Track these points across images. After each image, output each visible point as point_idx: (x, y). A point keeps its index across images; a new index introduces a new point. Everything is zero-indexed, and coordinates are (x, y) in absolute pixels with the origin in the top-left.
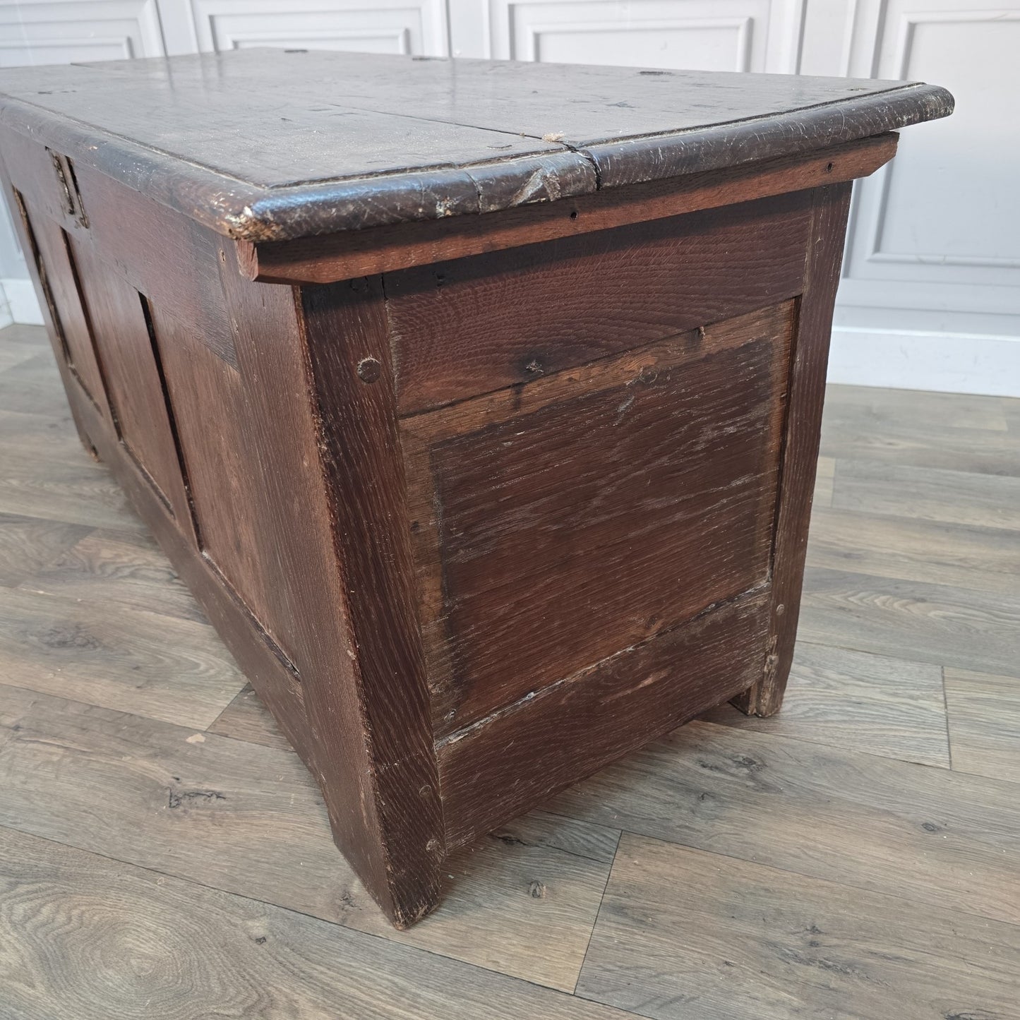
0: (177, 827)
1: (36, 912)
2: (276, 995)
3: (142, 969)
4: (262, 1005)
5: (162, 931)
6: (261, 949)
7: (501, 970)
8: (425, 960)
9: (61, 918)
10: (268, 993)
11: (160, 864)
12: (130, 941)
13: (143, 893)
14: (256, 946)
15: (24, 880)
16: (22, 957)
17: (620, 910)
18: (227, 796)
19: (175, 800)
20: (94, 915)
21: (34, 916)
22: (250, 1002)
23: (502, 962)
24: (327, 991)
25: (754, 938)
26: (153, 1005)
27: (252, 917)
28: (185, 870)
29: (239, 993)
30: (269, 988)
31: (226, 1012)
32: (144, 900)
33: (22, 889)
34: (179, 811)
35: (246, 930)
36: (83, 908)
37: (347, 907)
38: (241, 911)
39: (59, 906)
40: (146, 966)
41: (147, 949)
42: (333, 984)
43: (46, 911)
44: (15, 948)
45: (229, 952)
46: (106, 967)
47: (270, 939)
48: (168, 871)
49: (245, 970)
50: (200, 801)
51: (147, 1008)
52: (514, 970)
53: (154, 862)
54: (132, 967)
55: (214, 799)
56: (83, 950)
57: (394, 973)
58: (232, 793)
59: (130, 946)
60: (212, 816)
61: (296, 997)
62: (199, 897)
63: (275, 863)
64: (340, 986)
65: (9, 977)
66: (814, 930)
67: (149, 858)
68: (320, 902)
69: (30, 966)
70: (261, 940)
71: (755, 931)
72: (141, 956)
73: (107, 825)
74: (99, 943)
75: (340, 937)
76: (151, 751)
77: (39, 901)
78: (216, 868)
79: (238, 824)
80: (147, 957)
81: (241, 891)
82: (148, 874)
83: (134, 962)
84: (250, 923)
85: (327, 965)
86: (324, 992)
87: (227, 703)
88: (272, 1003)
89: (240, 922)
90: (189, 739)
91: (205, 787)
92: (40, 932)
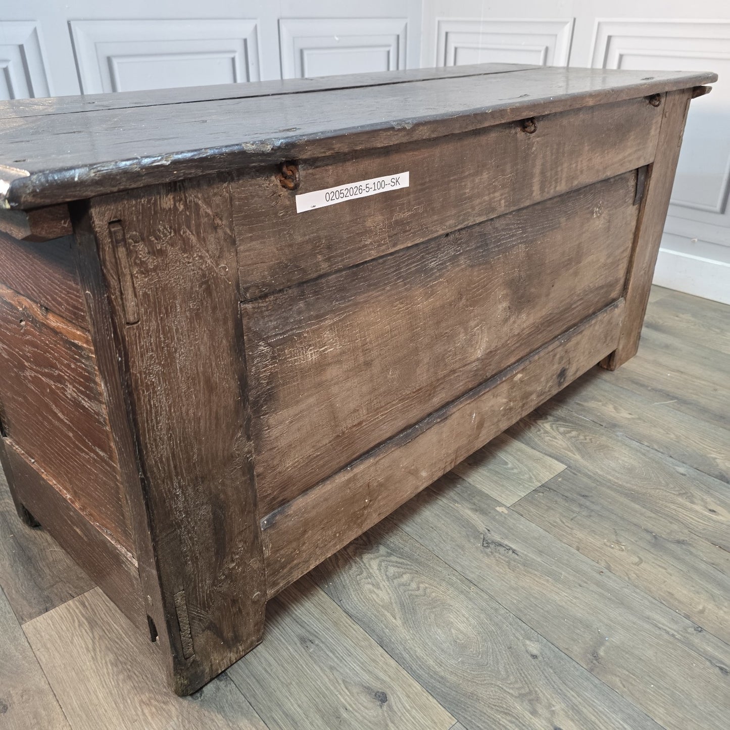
0: (486, 560)
1: (401, 575)
2: (541, 695)
3: (458, 638)
4: (531, 697)
5: (473, 621)
6: (533, 661)
9: (414, 585)
10: (536, 692)
11: (473, 578)
12: (452, 617)
13: (462, 592)
15: (395, 554)
16: (390, 598)
18: (519, 554)
19: (486, 543)
20: (433, 592)
21: (399, 577)
22: (523, 691)
24: (574, 708)
26: (463, 662)
27: (530, 639)
28: (489, 589)
29: (516, 682)
30: (537, 689)
31: (508, 690)
32: (462, 596)
33: (394, 558)
34: (488, 550)
35: (524, 645)
36: (427, 585)
37: (595, 662)
38: (523, 632)
39: (413, 577)
40: (460, 636)
41: (461, 626)
43: (406, 577)
44: (387, 591)
45: (512, 653)
46: (437, 626)
47: (540, 658)
48: (479, 585)
49: (522, 670)
50: (502, 550)
51: (459, 662)
53: (471, 576)
54: (452, 634)
55: (511, 552)
56: (425, 610)
57: (623, 720)
58: (523, 553)
59: (452, 620)
60: (509, 562)
62: (496, 610)
63: (547, 612)
64: (584, 710)
65: (383, 607)
67: (467, 572)
68: (577, 649)
69: (394, 605)
70: (534, 657)
72: (458, 630)
73: (444, 541)
74: (434, 610)
75: (588, 679)
76: (474, 507)
77: (402, 570)
78: (509, 597)
79: (524, 575)
80: (462, 632)
81: (523, 619)
82: (466, 582)
83: (453, 631)
84: (528, 642)
85: (577, 693)
86: (573, 709)
87: (523, 495)
88: (538, 699)
89: (521, 638)
90: (498, 509)
91: (506, 542)
92: (402, 588)
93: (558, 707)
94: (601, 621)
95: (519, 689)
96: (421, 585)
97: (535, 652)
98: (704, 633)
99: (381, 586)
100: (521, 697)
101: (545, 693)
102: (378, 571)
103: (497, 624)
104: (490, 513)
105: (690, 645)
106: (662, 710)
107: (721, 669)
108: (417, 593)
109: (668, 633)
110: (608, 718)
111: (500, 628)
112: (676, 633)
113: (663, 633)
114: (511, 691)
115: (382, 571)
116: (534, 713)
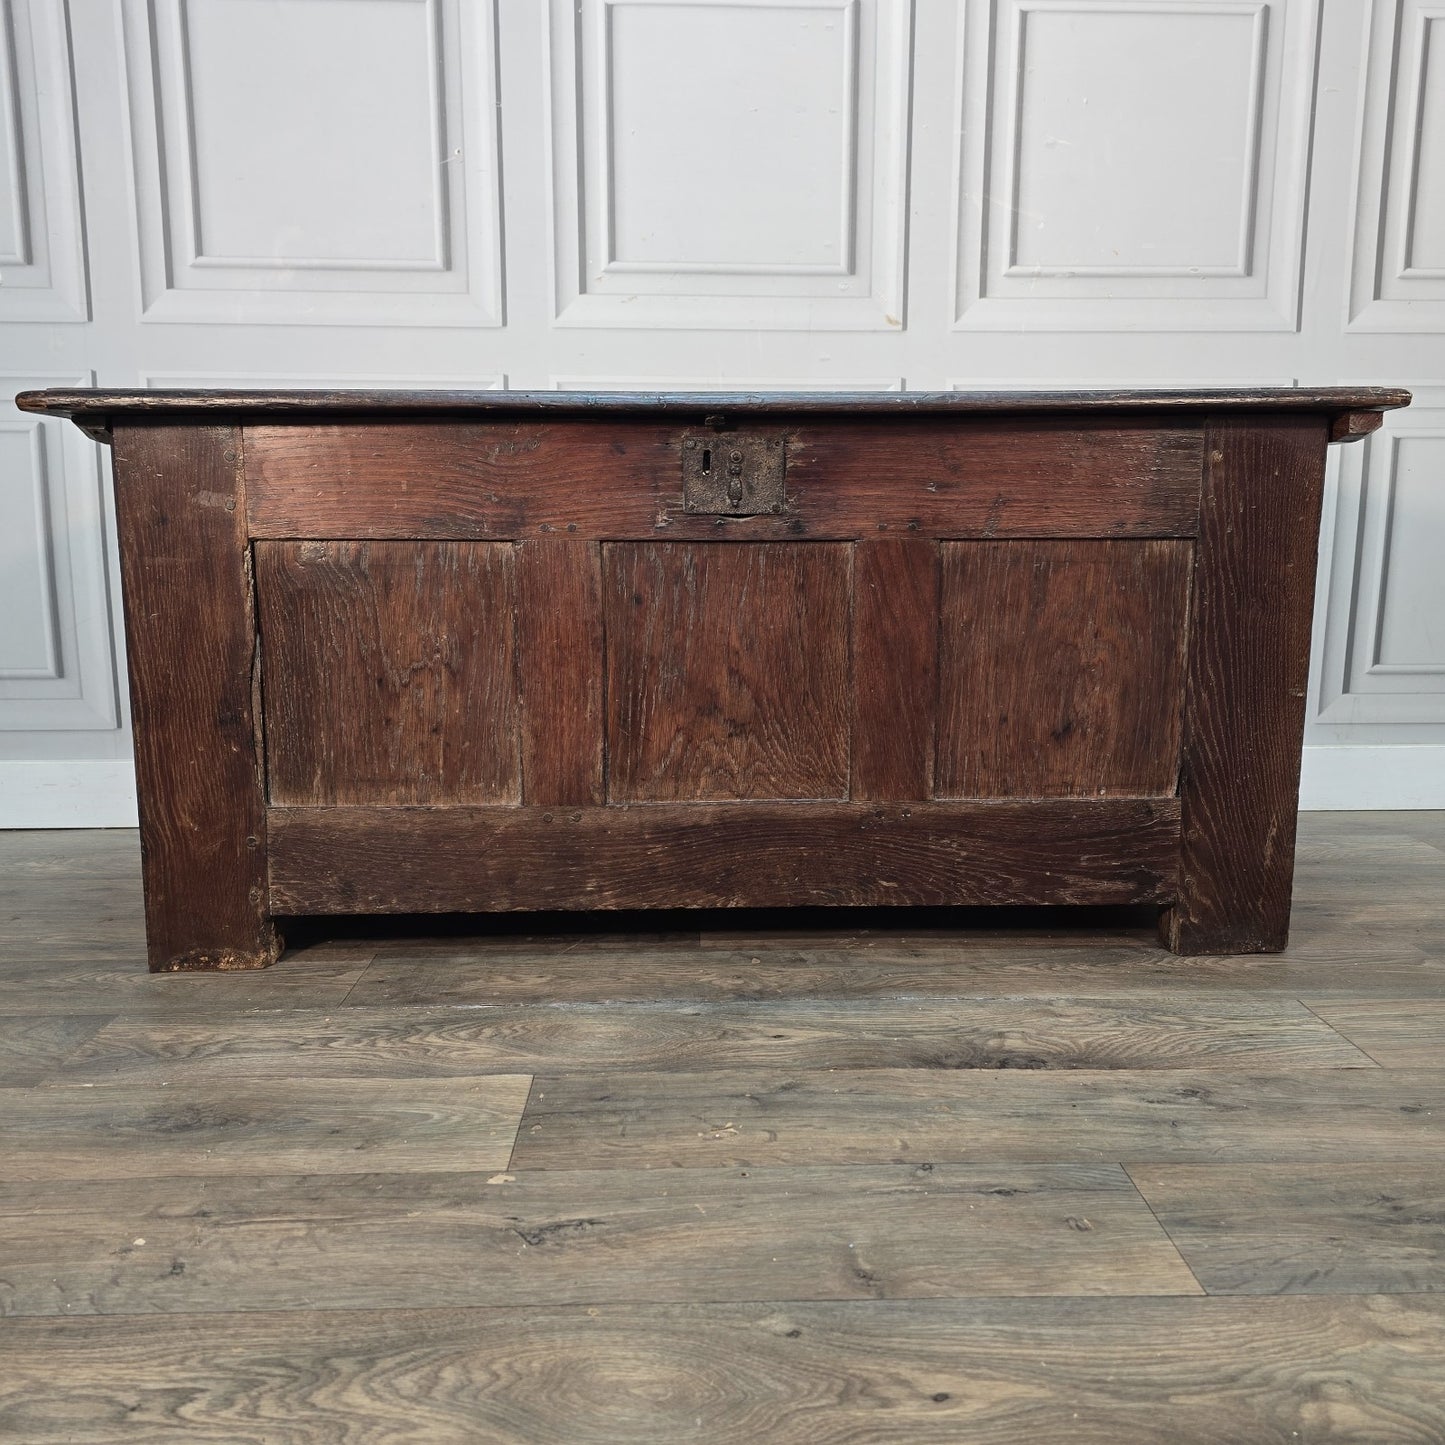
0: (564, 1260)
1: (436, 1379)
2: (865, 1375)
3: (658, 1395)
4: (858, 1386)
5: (650, 1355)
6: (803, 1340)
7: (1109, 1294)
8: (1013, 1304)
10: (853, 1375)
11: (572, 1297)
12: (609, 1375)
13: (580, 1328)
14: (791, 1340)
15: (381, 1354)
16: (460, 1426)
17: (1184, 1222)
18: (603, 1220)
19: (535, 1237)
20: (530, 1362)
21: (436, 1384)
22: (838, 1389)
23: (1104, 1288)
25: (1338, 1216)
26: (708, 1422)
27: (761, 1317)
28: (618, 1295)
29: (814, 1385)
30: (851, 1371)
31: (817, 1404)
32: (587, 1334)
33: (386, 1363)
34: (549, 1244)
35: (763, 1330)
36: (506, 1360)
37: (871, 1283)
38: (738, 1315)
39: (464, 1366)
40: (657, 1391)
41: (642, 1375)
42: (925, 1348)
43: (450, 1375)
44: (437, 1420)
45: (762, 1353)
46: (601, 1405)
47: (804, 1330)
48: (594, 1300)
49: (800, 1363)
50: (570, 1231)
51: (702, 1426)
52: (1123, 1290)
53: (567, 1297)
54: (639, 1396)
55: (588, 1227)
56: (549, 1398)
58: (609, 1216)
59: (614, 1378)
60: (601, 1241)
61: (893, 1370)
62: (665, 1314)
63: (738, 1266)
64: (937, 1348)
66: (1386, 1199)
67: (553, 1295)
68: (834, 1284)
70: (795, 1334)
71: (1334, 1210)
72: (642, 1384)
73: (454, 1278)
74: (565, 1386)
75: (892, 1309)
76: (446, 1201)
77: (427, 1369)
78: (660, 1285)
79: (647, 1242)
80: (652, 1383)
81: (718, 1298)
82: (568, 1309)
83: (636, 1391)
84: (762, 1323)
85: (901, 1335)
86: (922, 1358)
87: (511, 1142)
88: (867, 1382)
89: (748, 1325)
90: (491, 1181)
91: (563, 1218)
92: (464, 1398)
93: (905, 1370)
94: (818, 1231)
95: (829, 1390)
96: (495, 1367)
97: (788, 1327)
98: (936, 1167)
99: (416, 1420)
100: (844, 1397)
101: (869, 1367)
102: (378, 1404)
103: (692, 1333)
104: (485, 1194)
105: (939, 1189)
106: (1006, 1280)
107: (999, 1192)
108: (502, 1383)
109: (903, 1192)
110: (971, 1334)
111: (702, 1334)
112: (911, 1187)
113: (900, 1196)
114: (823, 1402)
115: (387, 1396)
116: (886, 1403)
